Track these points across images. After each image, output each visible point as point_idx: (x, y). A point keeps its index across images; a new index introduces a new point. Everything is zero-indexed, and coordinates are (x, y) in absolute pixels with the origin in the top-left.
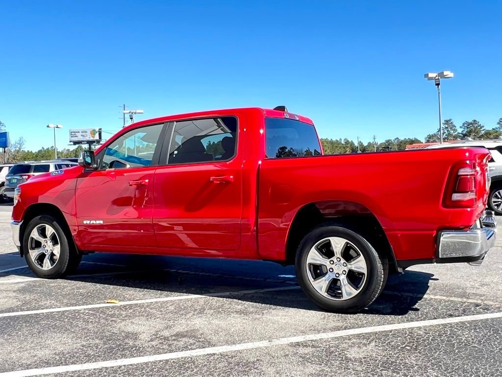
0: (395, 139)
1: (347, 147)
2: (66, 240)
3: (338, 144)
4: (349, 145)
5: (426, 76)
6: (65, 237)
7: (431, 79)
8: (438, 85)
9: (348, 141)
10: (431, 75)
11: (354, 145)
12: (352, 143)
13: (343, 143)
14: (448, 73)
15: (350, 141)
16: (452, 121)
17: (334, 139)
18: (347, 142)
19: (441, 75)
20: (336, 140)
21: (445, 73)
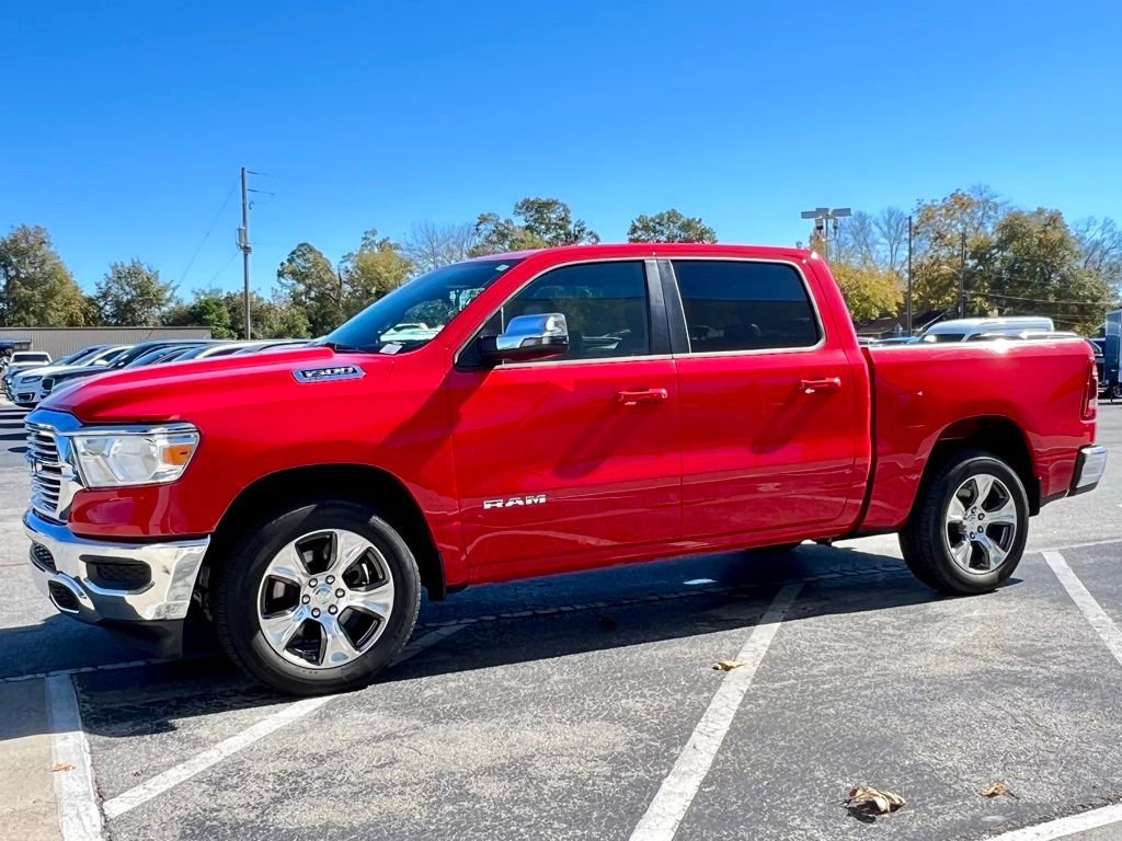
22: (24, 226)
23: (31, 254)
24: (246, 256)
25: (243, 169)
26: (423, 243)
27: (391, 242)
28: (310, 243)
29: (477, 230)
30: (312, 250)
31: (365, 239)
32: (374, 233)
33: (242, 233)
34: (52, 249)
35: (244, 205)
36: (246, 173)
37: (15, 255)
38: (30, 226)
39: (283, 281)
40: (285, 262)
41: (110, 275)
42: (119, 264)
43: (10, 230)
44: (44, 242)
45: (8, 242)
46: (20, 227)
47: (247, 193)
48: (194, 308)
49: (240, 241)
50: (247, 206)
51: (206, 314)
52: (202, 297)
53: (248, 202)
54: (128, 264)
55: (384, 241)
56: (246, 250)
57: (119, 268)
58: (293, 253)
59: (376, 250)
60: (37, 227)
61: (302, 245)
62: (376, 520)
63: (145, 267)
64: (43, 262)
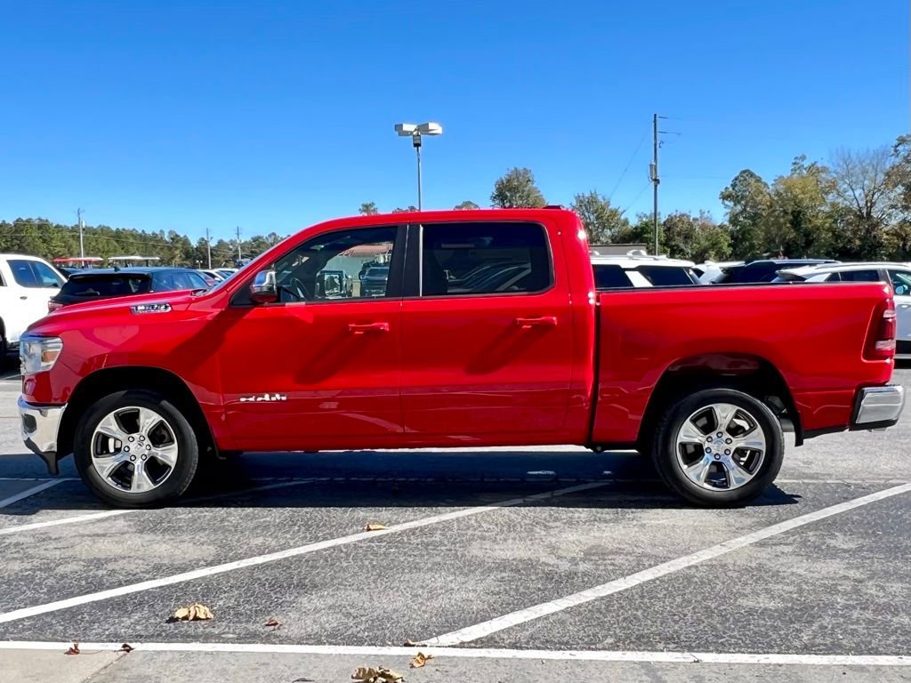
0: (270, 236)
1: (177, 248)
2: (193, 433)
3: (157, 241)
4: (179, 245)
5: (399, 127)
6: (190, 428)
7: (407, 133)
8: (417, 145)
9: (177, 236)
10: (408, 127)
11: (190, 244)
12: (186, 242)
13: (167, 239)
14: (435, 127)
15: (182, 236)
16: (375, 207)
17: (149, 232)
18: (175, 238)
19: (423, 128)
20: (153, 234)
21: (432, 126)
22: (516, 169)
23: (520, 190)
24: (656, 186)
25: (655, 115)
26: (839, 165)
27: (819, 165)
28: (751, 170)
29: (896, 151)
30: (752, 175)
31: (795, 164)
32: (803, 158)
33: (654, 168)
34: (535, 185)
35: (655, 145)
36: (657, 119)
37: (510, 190)
38: (521, 168)
39: (727, 202)
40: (729, 186)
41: (574, 204)
42: (581, 195)
43: (506, 172)
44: (529, 181)
45: (505, 182)
46: (513, 169)
47: (658, 134)
48: (636, 228)
49: (651, 175)
50: (658, 145)
51: (645, 233)
52: (644, 219)
53: (658, 142)
54: (587, 195)
55: (813, 165)
56: (657, 181)
57: (582, 198)
58: (736, 179)
59: (805, 172)
60: (525, 169)
61: (744, 172)
62: (165, 403)
63: (600, 198)
64: (528, 196)
